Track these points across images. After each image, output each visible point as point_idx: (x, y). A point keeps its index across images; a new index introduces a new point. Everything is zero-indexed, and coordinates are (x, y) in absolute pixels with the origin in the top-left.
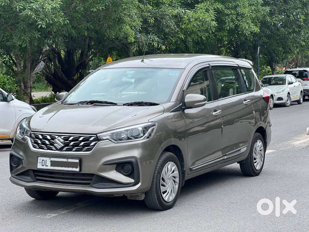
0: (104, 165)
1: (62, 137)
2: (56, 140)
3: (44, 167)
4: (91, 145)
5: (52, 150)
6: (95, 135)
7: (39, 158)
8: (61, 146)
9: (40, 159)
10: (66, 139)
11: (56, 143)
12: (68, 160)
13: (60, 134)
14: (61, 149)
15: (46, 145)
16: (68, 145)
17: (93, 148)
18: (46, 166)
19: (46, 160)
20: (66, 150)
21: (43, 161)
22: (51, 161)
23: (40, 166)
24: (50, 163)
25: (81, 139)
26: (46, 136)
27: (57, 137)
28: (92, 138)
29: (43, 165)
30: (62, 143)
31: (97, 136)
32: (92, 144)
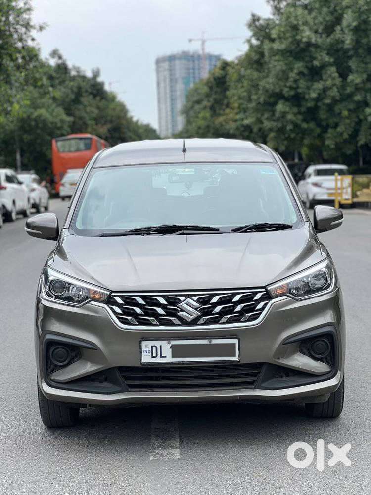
0: (285, 344)
1: (196, 298)
2: (183, 305)
3: (158, 360)
4: (257, 308)
5: (173, 324)
6: (264, 290)
7: (144, 343)
8: (194, 316)
9: (146, 346)
10: (203, 301)
11: (182, 311)
12: (210, 342)
13: (188, 293)
14: (195, 322)
15: (156, 315)
16: (209, 313)
17: (260, 314)
18: (161, 357)
19: (161, 346)
20: (206, 323)
21: (154, 349)
22: (172, 347)
23: (146, 359)
24: (171, 350)
25: (237, 298)
26: (156, 300)
27: (182, 299)
28: (258, 294)
29: (154, 355)
30: (196, 309)
31: (267, 290)
32: (260, 306)
